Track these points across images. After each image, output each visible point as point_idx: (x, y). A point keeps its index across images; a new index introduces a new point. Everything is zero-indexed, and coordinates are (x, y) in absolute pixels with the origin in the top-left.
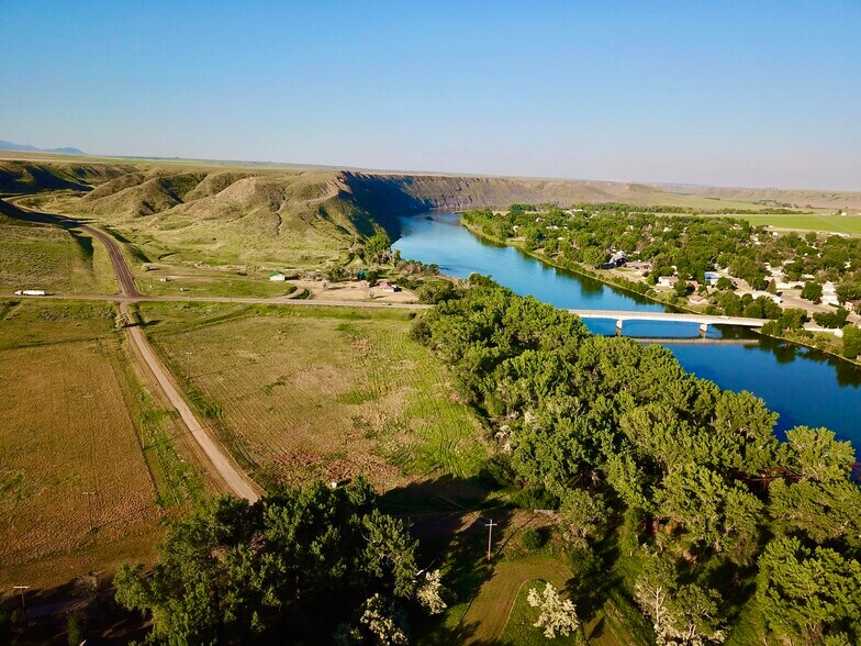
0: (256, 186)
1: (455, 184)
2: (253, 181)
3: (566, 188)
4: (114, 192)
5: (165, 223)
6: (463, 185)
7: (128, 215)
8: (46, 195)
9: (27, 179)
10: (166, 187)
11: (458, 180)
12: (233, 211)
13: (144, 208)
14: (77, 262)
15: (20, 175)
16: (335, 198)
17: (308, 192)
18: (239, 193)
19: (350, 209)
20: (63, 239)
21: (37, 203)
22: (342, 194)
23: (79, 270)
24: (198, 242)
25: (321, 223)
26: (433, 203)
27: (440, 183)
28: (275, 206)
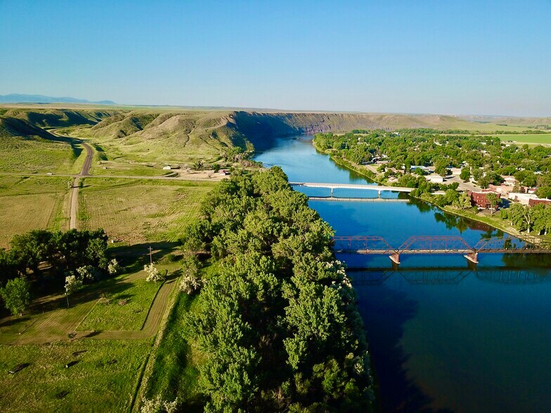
0: (179, 120)
1: (320, 118)
2: (178, 117)
3: (396, 119)
4: (107, 125)
5: (128, 141)
6: (326, 119)
7: (111, 138)
8: (74, 127)
9: (65, 119)
10: (135, 122)
11: (322, 115)
12: (165, 134)
13: (121, 134)
14: (68, 160)
15: (61, 117)
16: (224, 127)
17: (209, 123)
18: (170, 125)
19: (232, 133)
20: (66, 149)
21: (67, 132)
22: (229, 125)
23: (66, 164)
24: (140, 151)
25: (212, 141)
26: (304, 130)
27: (310, 118)
28: (188, 131)
